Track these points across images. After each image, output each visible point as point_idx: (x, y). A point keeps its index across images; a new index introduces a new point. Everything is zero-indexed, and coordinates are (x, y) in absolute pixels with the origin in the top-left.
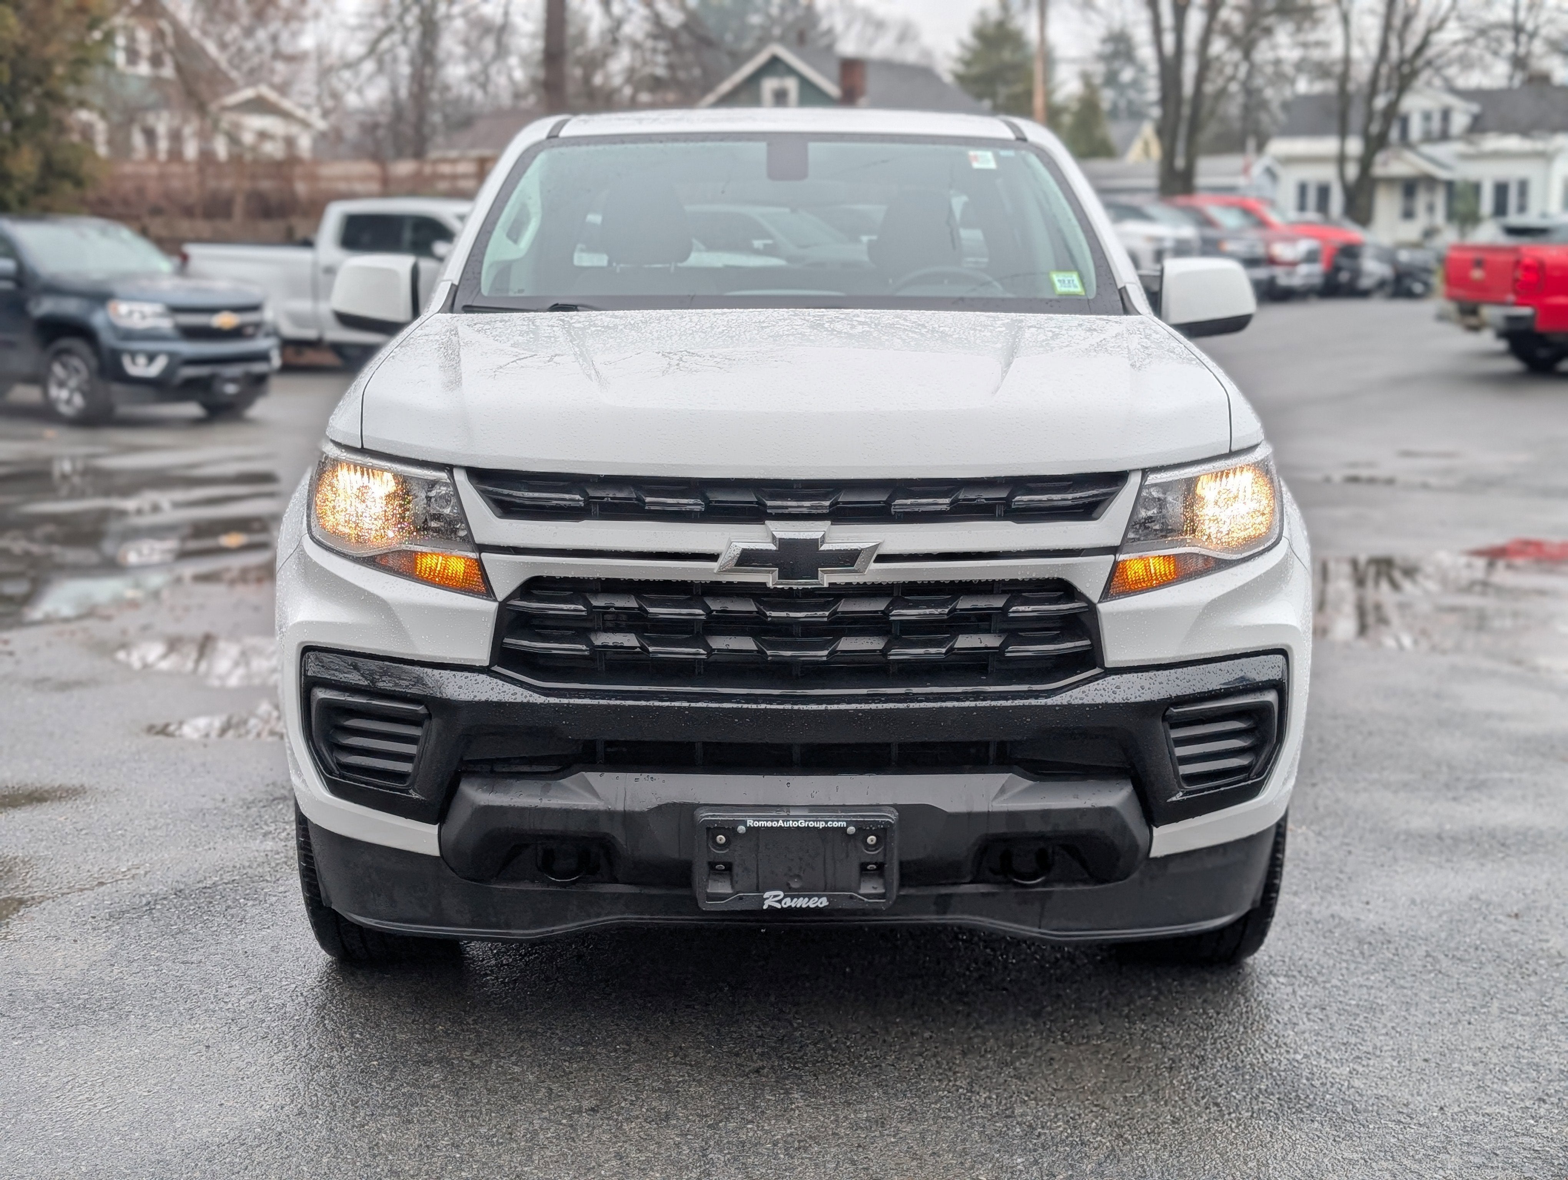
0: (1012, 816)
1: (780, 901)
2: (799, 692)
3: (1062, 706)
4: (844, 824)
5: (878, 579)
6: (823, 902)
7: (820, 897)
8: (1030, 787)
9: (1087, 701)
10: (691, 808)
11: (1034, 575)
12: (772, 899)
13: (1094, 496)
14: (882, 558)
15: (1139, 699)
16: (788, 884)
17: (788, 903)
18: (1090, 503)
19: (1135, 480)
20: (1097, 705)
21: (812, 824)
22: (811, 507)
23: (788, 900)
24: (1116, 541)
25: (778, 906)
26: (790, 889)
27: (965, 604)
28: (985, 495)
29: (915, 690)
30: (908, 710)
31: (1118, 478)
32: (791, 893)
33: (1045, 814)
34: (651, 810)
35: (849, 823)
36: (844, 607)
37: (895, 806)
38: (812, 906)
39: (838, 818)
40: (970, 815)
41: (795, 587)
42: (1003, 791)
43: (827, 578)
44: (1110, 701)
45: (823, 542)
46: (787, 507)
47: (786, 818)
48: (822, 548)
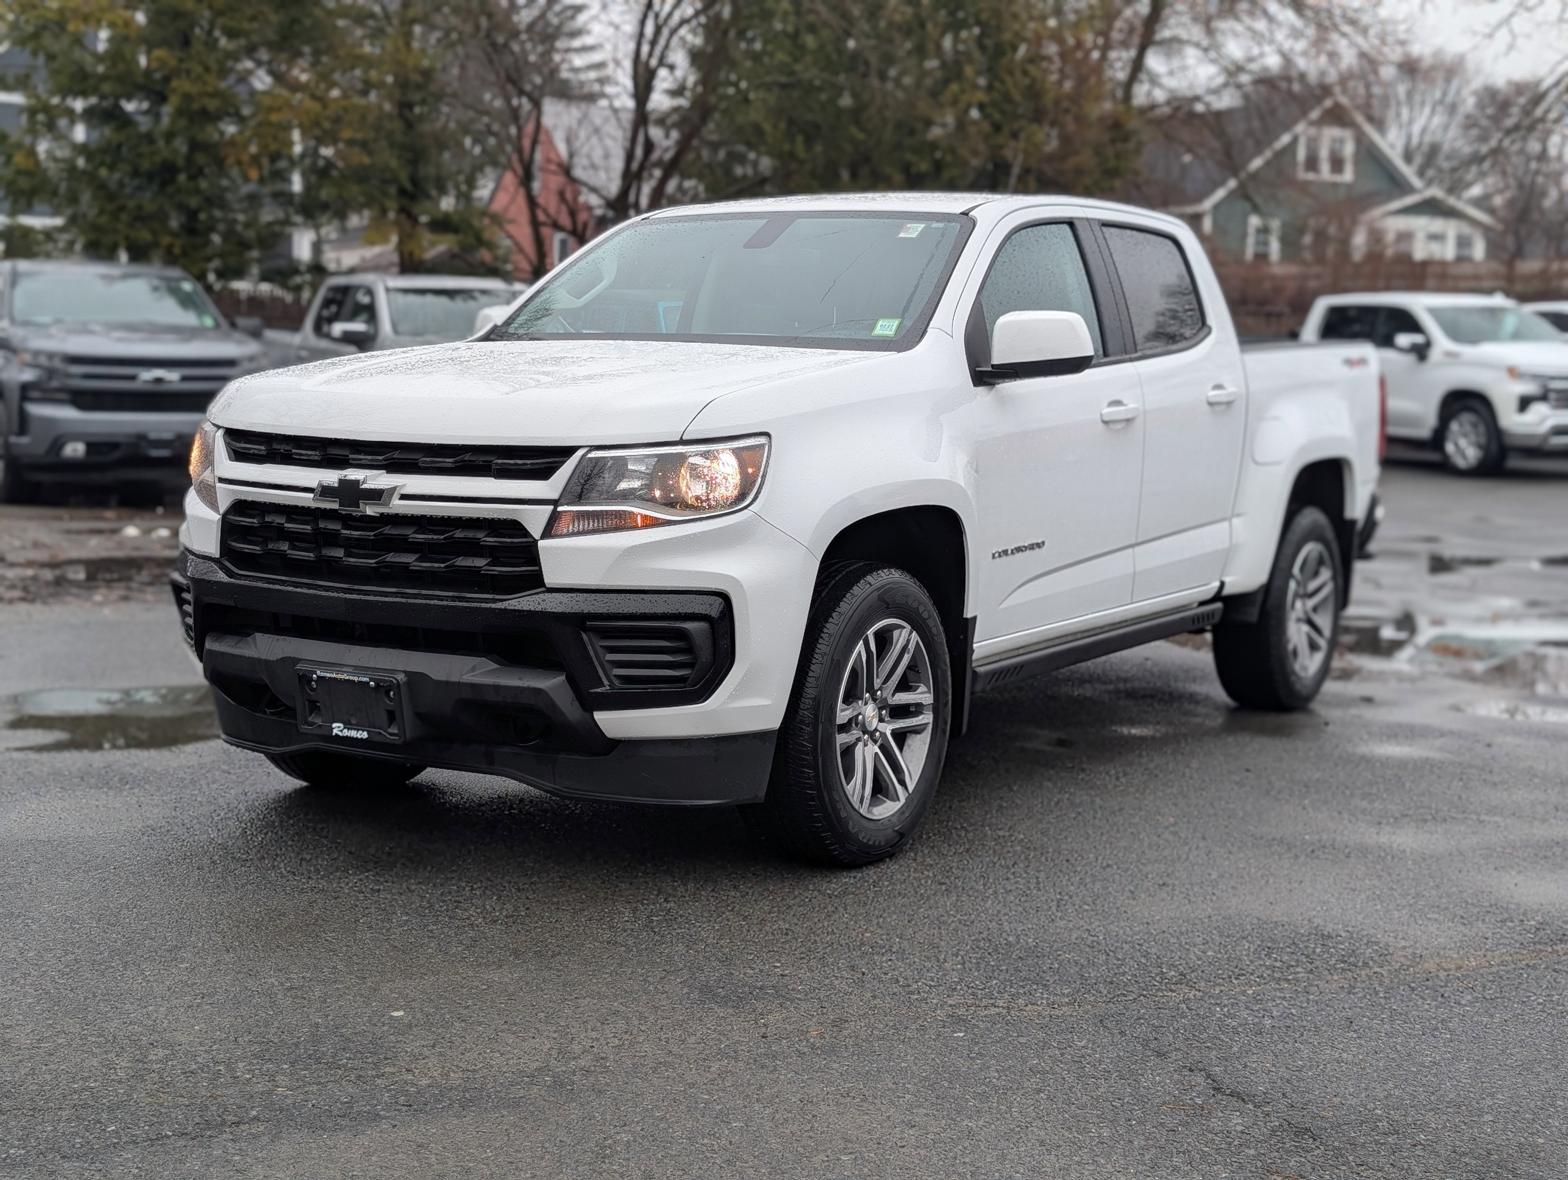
0: (473, 686)
1: (341, 731)
2: (356, 587)
3: (500, 609)
4: (366, 679)
5: (401, 511)
6: (365, 735)
7: (363, 731)
8: (495, 670)
9: (518, 607)
10: (295, 661)
11: (496, 516)
12: (338, 729)
13: (548, 463)
14: (404, 497)
15: (554, 610)
16: (349, 721)
17: (346, 733)
18: (546, 468)
19: (580, 453)
20: (523, 611)
21: (351, 678)
22: (372, 460)
23: (346, 730)
24: (555, 496)
25: (340, 734)
26: (351, 724)
27: (459, 534)
28: (481, 459)
29: (424, 592)
30: (407, 603)
31: (568, 451)
32: (348, 725)
33: (496, 688)
34: (278, 660)
35: (371, 680)
36: (388, 530)
37: (405, 672)
38: (359, 737)
39: (365, 675)
40: (447, 683)
41: (354, 514)
42: (473, 669)
43: (370, 510)
44: (533, 609)
45: (363, 482)
46: (361, 460)
47: (338, 672)
48: (363, 487)
